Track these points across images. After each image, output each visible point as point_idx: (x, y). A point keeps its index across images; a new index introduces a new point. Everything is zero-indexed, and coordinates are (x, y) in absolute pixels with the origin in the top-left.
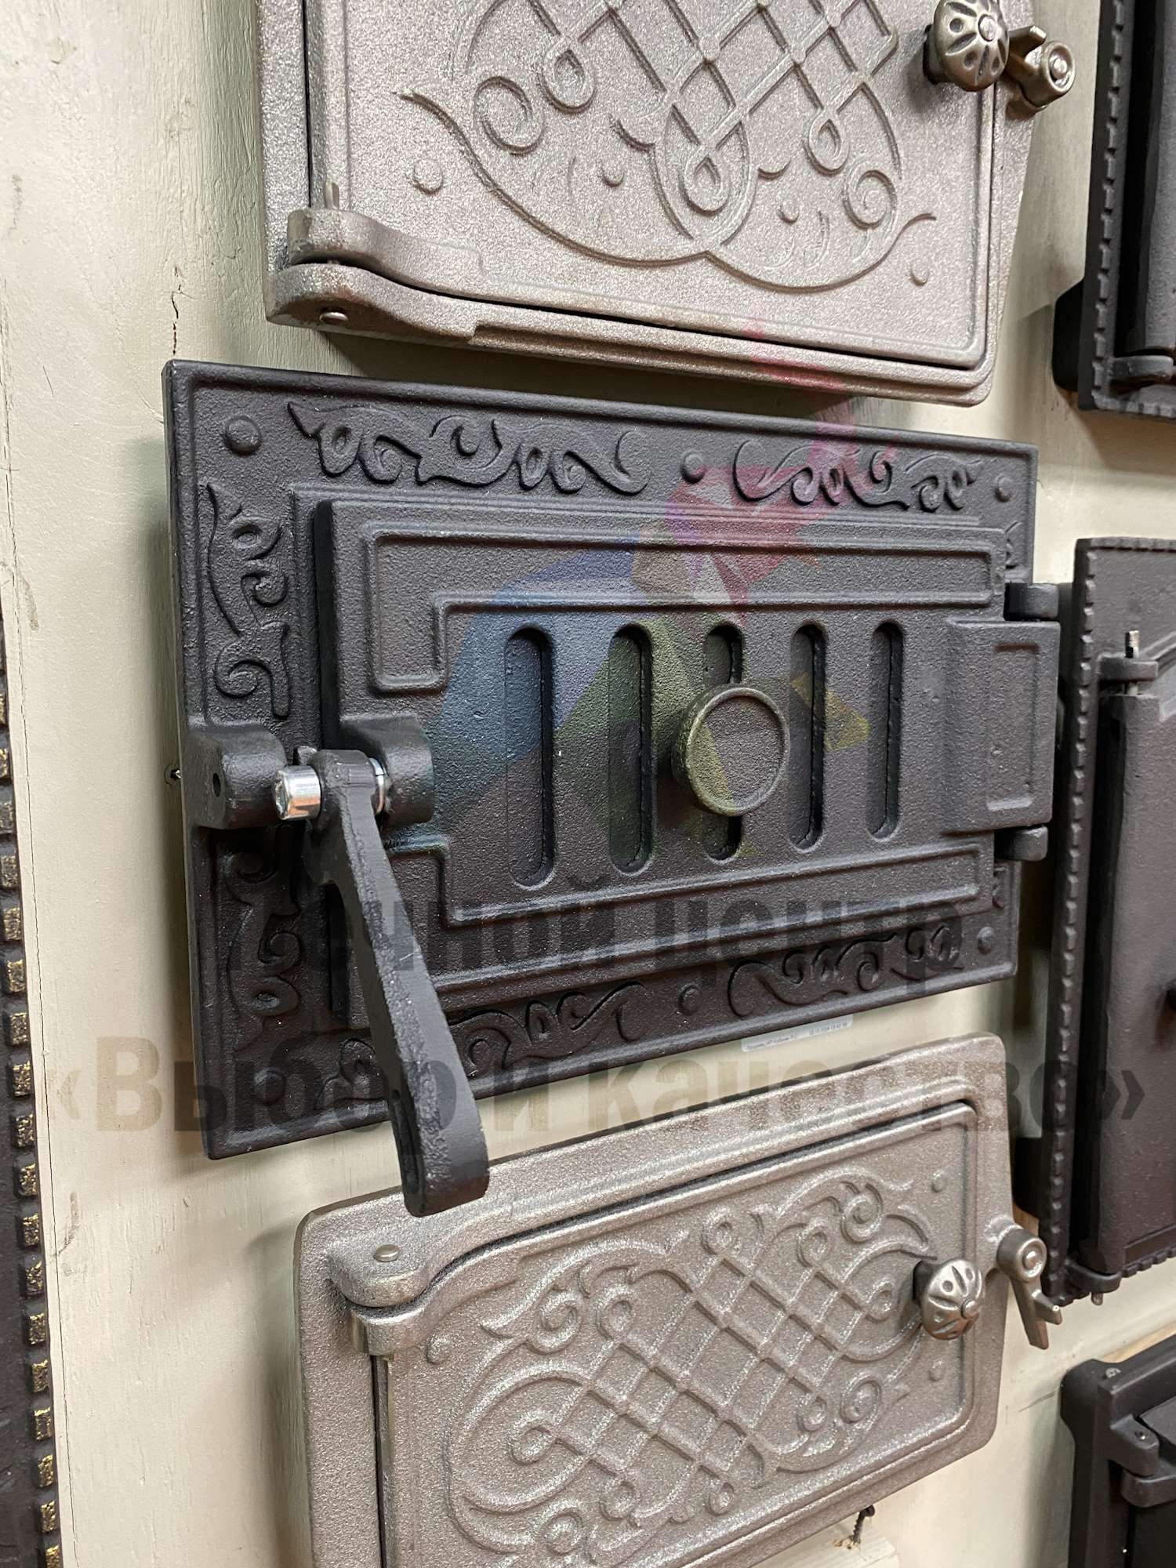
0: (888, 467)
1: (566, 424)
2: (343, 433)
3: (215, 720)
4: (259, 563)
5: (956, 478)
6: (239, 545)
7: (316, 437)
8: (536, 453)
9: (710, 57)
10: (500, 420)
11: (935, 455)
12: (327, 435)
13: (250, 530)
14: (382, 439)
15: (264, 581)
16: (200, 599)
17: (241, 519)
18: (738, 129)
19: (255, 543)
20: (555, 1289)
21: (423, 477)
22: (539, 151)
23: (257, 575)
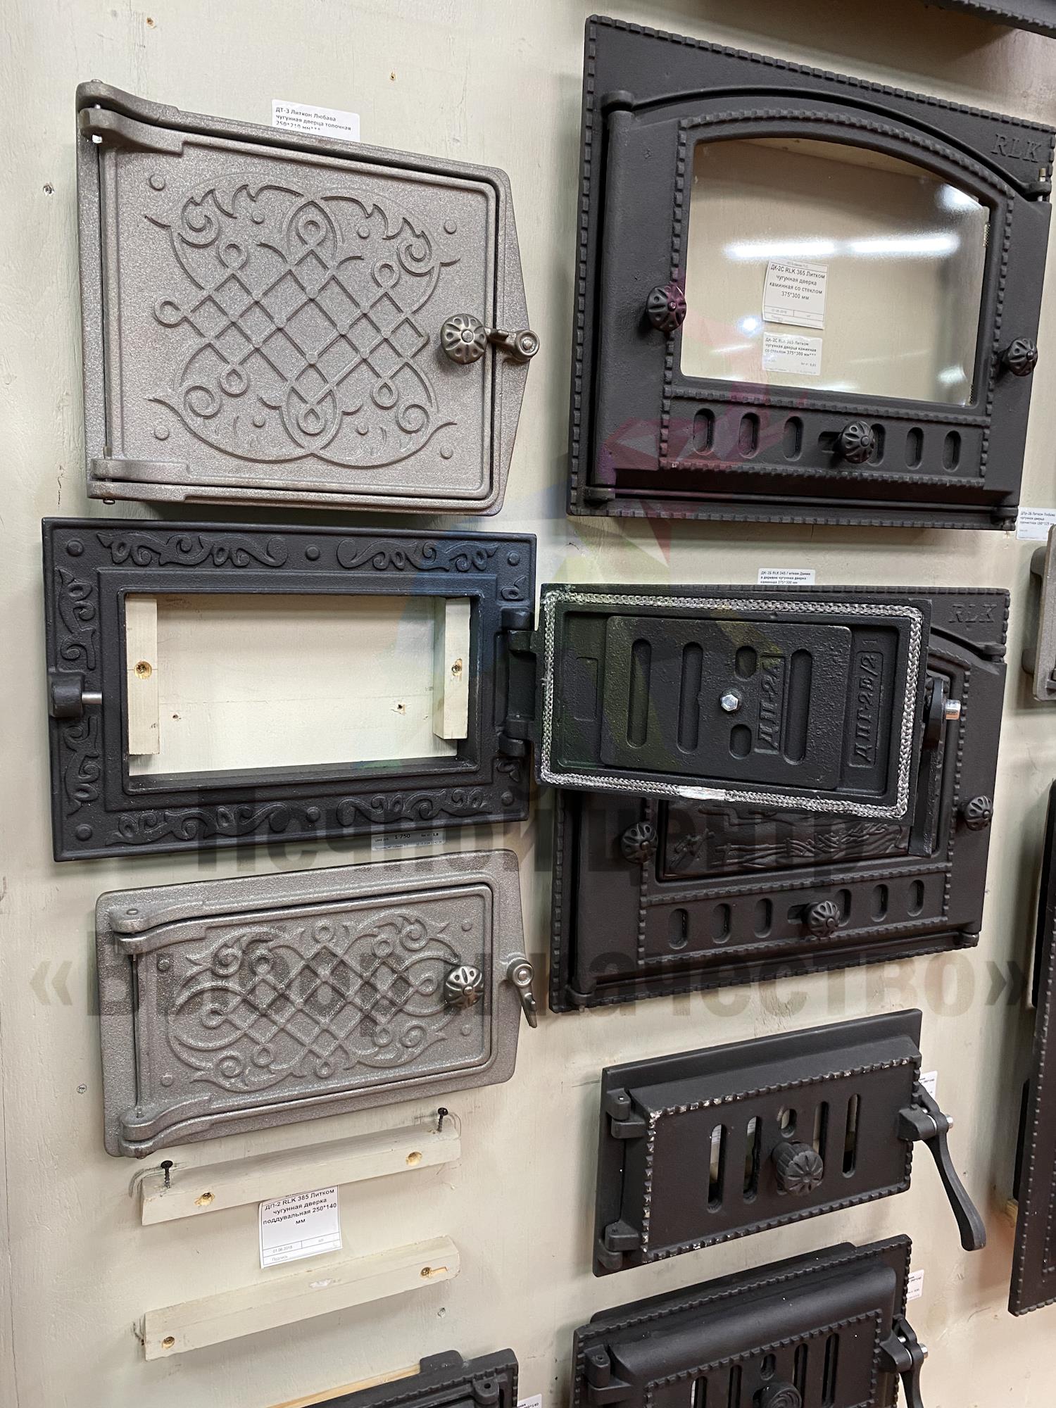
0: (433, 550)
1: (239, 536)
2: (123, 545)
3: (61, 670)
4: (81, 602)
5: (479, 554)
6: (72, 595)
7: (109, 547)
8: (222, 550)
9: (312, 363)
10: (203, 536)
11: (465, 543)
12: (115, 546)
13: (78, 588)
14: (141, 547)
15: (84, 610)
16: (54, 618)
17: (74, 584)
18: (330, 393)
19: (80, 594)
20: (226, 946)
21: (162, 562)
22: (219, 415)
23: (81, 607)
